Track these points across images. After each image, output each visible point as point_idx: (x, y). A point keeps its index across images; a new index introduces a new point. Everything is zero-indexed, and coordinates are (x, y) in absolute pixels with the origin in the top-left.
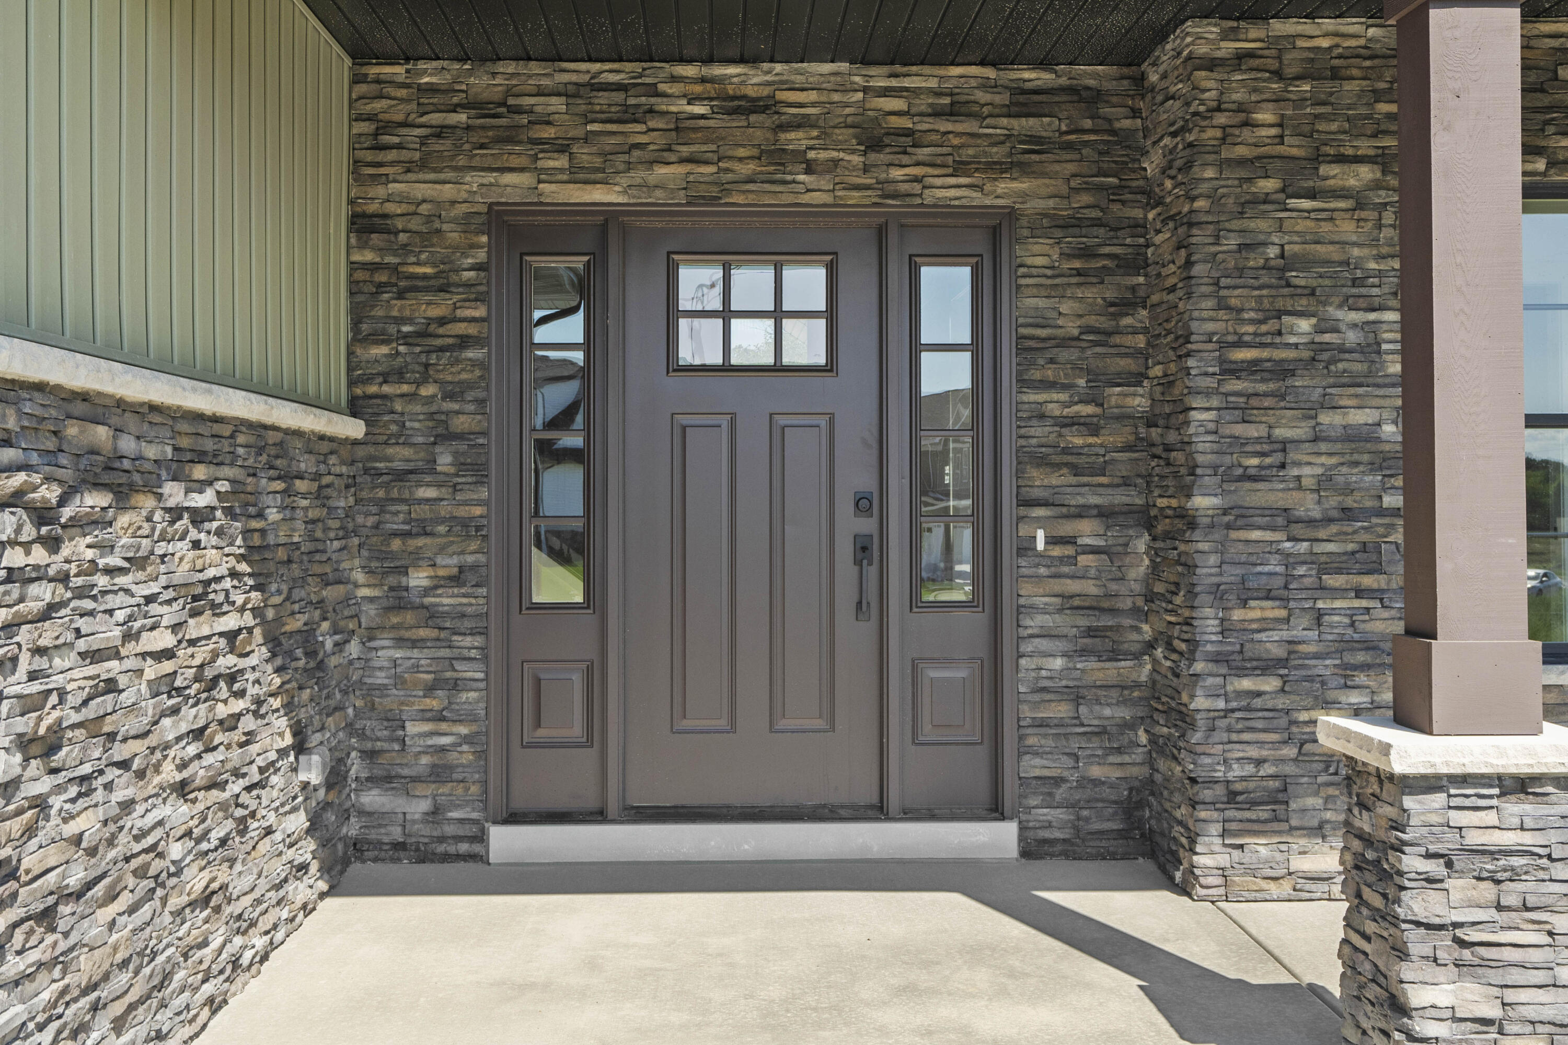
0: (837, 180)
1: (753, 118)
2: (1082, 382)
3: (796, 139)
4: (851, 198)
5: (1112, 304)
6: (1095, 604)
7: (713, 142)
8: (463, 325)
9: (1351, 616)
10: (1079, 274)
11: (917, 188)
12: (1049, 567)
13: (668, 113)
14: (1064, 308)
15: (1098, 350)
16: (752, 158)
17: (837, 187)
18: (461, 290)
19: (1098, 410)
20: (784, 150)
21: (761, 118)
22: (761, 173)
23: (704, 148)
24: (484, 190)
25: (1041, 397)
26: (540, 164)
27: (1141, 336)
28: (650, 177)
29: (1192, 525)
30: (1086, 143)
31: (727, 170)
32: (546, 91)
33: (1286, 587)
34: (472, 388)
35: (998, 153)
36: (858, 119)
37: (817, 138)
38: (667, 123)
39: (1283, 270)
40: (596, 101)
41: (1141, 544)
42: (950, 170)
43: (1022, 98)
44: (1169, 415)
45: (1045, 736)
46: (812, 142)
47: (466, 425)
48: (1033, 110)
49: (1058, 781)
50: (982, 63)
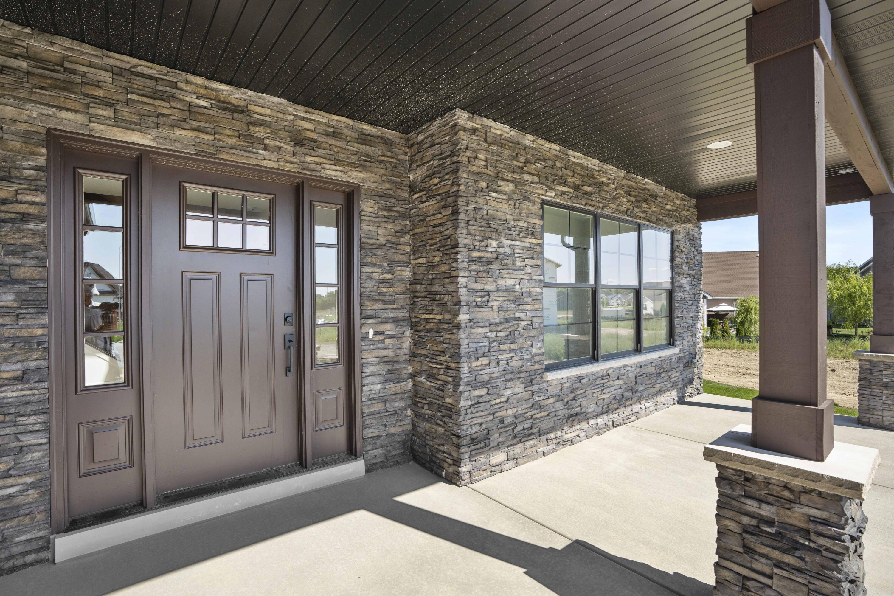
0: (280, 157)
1: (235, 115)
2: (385, 264)
3: (259, 132)
4: (287, 167)
5: (397, 232)
6: (391, 360)
7: (211, 123)
8: (25, 206)
9: (507, 360)
10: (385, 218)
11: (318, 168)
12: (373, 345)
13: (183, 100)
14: (380, 232)
15: (393, 251)
16: (235, 136)
17: (280, 160)
18: (22, 181)
19: (392, 277)
20: (252, 136)
21: (240, 116)
22: (239, 145)
23: (206, 125)
24: (43, 118)
25: (370, 270)
26: (91, 110)
27: (408, 246)
28: (172, 135)
29: (458, 327)
30: (388, 162)
31: (219, 140)
32: (96, 66)
33: (489, 351)
34: (32, 249)
35: (354, 159)
36: (291, 129)
37: (270, 133)
38: (184, 106)
39: (488, 220)
40: (135, 82)
41: (408, 333)
42: (333, 163)
43: (363, 137)
44: (433, 279)
45: (373, 419)
46: (267, 135)
47: (28, 274)
48: (367, 143)
49: (379, 437)
50: (347, 117)
